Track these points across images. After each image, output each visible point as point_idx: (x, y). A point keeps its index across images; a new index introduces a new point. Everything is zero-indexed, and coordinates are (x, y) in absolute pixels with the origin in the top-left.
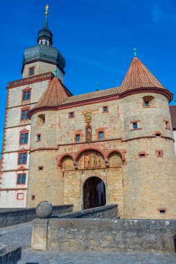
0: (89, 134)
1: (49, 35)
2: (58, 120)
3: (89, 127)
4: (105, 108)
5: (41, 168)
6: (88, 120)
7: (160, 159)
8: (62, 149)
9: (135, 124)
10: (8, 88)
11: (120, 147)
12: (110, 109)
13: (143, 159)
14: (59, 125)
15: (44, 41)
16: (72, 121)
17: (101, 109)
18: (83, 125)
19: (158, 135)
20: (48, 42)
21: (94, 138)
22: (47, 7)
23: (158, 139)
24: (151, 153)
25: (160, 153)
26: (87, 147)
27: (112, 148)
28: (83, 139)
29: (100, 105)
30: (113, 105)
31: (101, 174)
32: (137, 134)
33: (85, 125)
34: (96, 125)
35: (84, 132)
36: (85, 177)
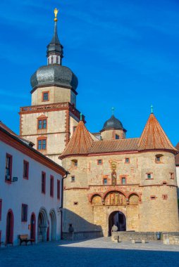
0: (114, 179)
1: (60, 50)
2: (88, 165)
3: (114, 173)
4: (127, 159)
5: (76, 203)
6: (114, 167)
7: (165, 201)
8: (92, 189)
9: (149, 175)
10: (20, 113)
11: (138, 190)
12: (131, 161)
13: (153, 201)
14: (89, 169)
16: (101, 167)
17: (124, 160)
18: (109, 171)
19: (165, 183)
20: (59, 57)
21: (119, 182)
22: (56, 12)
23: (165, 186)
24: (159, 197)
25: (165, 197)
26: (113, 188)
27: (132, 191)
28: (110, 182)
29: (123, 156)
30: (134, 157)
31: (123, 209)
32: (150, 182)
33: (111, 171)
34: (120, 172)
35: (110, 177)
36: (110, 211)
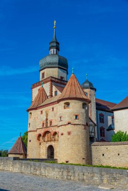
0: (47, 123)
3: (47, 119)
5: (30, 141)
6: (47, 115)
7: (69, 136)
8: (38, 130)
9: (61, 118)
10: (32, 88)
11: (57, 130)
12: (54, 109)
13: (62, 136)
14: (37, 118)
15: (52, 50)
16: (42, 116)
19: (69, 123)
20: (55, 50)
21: (49, 125)
22: (55, 22)
23: (70, 125)
24: (65, 133)
25: (69, 133)
26: (46, 130)
30: (56, 107)
31: (53, 144)
32: (61, 123)
33: (46, 118)
34: (50, 118)
35: (45, 122)
36: (48, 145)
